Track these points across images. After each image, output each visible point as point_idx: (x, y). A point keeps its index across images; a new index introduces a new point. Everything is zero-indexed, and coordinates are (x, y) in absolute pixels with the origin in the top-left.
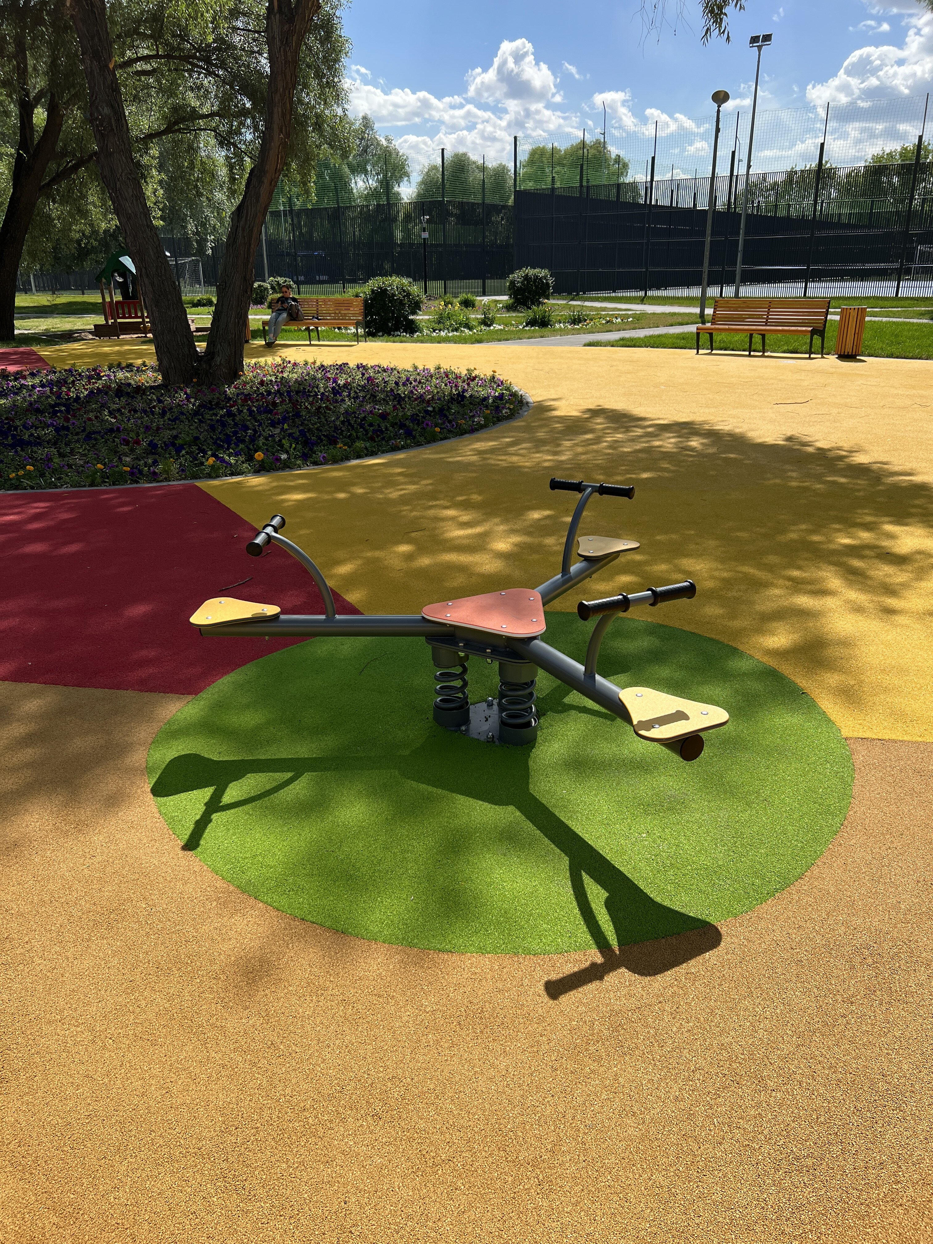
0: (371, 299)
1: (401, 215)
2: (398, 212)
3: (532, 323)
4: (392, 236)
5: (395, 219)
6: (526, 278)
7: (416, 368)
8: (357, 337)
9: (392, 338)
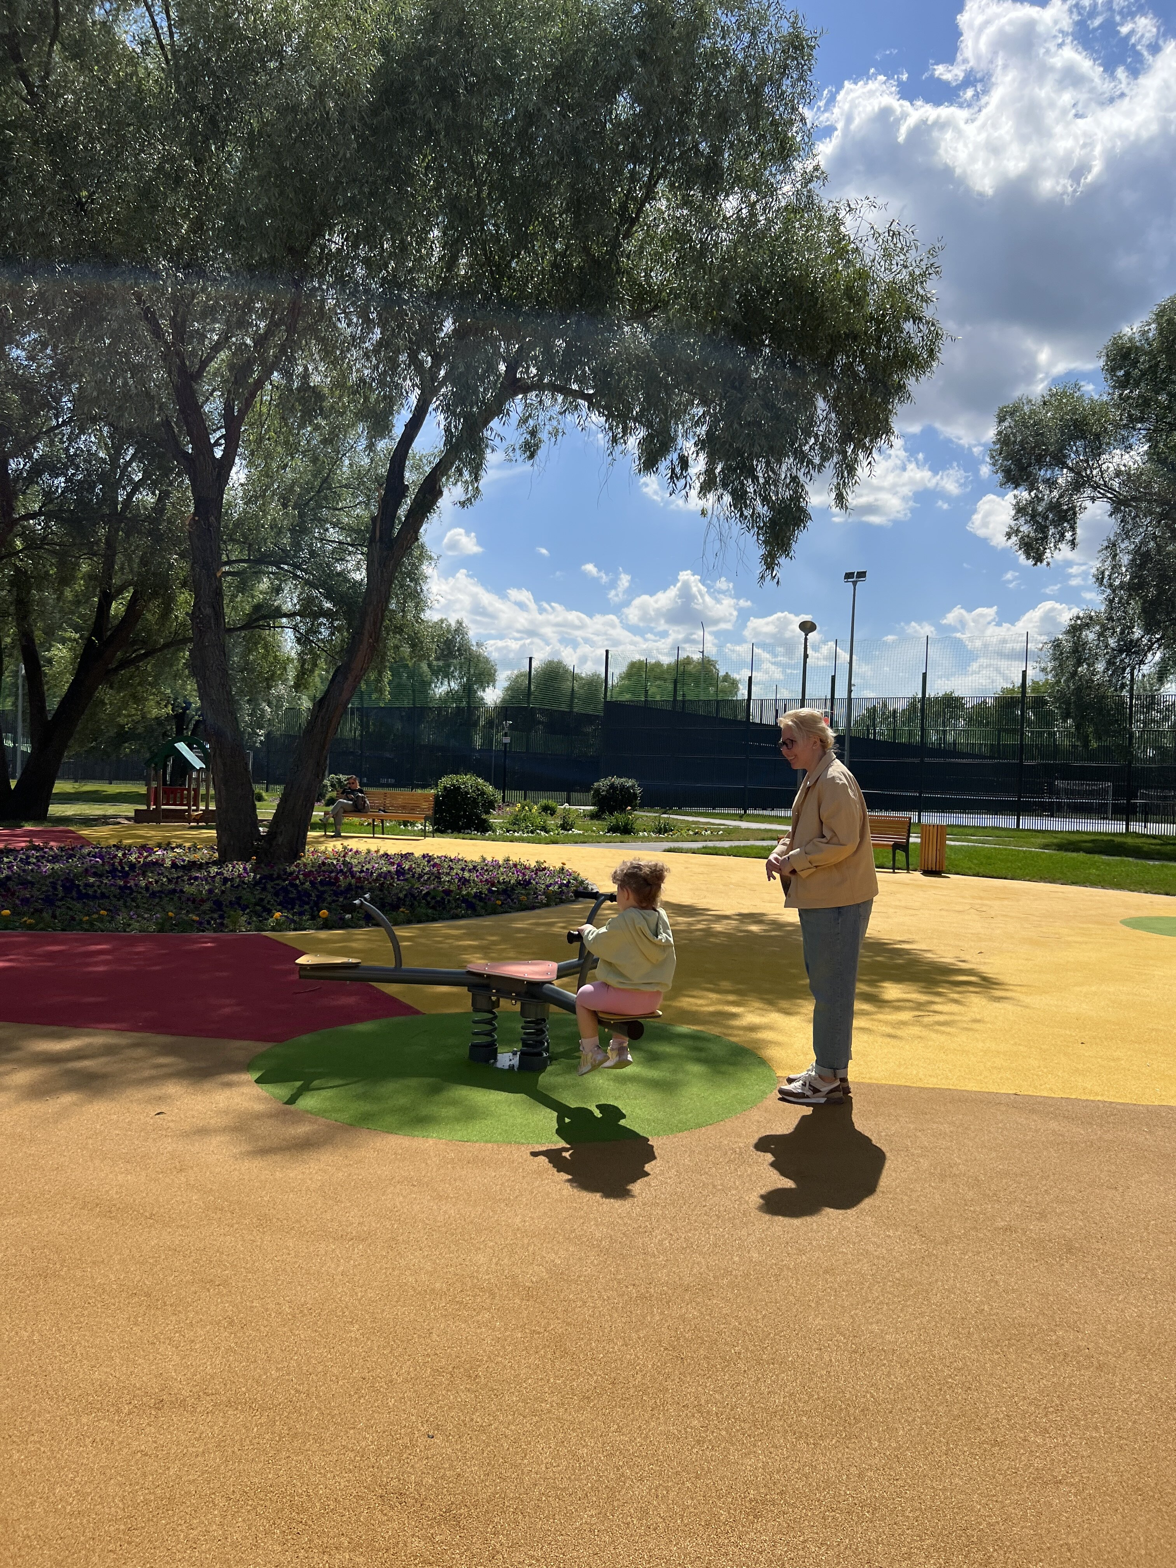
0: (442, 796)
1: (482, 722)
2: (479, 717)
3: (613, 829)
4: (470, 741)
5: (476, 723)
6: (612, 786)
7: (484, 859)
8: (424, 834)
9: (461, 835)
